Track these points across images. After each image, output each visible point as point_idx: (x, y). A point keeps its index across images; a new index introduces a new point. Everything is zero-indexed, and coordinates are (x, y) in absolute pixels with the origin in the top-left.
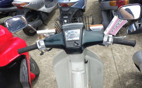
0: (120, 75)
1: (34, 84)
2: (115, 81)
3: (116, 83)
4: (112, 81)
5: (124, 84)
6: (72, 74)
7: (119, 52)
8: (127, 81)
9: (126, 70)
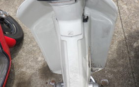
0: (126, 35)
1: (19, 50)
2: (119, 42)
3: (121, 45)
4: (116, 42)
5: (132, 46)
6: (62, 41)
7: (126, 4)
8: (135, 42)
9: (134, 27)
